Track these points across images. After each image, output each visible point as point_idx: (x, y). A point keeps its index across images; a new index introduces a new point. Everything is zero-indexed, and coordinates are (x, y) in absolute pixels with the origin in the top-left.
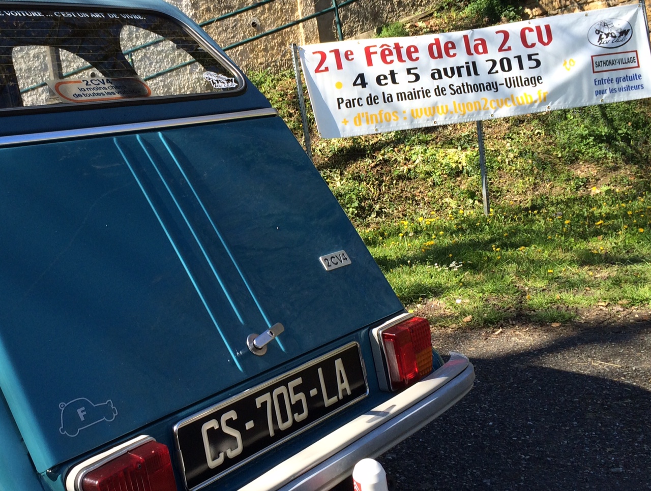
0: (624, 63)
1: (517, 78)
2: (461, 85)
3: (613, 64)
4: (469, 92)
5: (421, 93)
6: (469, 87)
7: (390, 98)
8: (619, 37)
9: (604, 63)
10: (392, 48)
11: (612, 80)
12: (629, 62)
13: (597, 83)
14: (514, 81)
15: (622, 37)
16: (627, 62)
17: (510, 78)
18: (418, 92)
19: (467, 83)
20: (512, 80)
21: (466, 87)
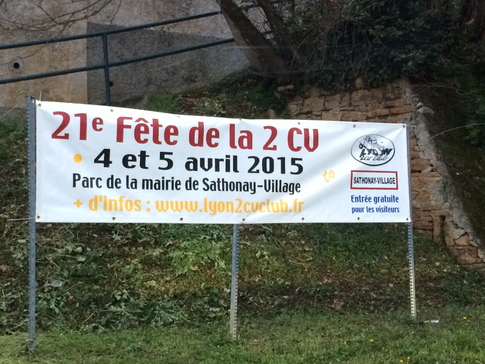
0: (383, 183)
1: (277, 181)
2: (216, 181)
3: (372, 182)
4: (223, 190)
5: (170, 184)
6: (225, 184)
7: (134, 184)
8: (381, 155)
9: (363, 180)
10: (149, 125)
11: (370, 198)
12: (388, 182)
13: (354, 200)
14: (273, 184)
15: (384, 156)
16: (386, 181)
17: (269, 181)
18: (167, 181)
19: (223, 180)
20: (271, 182)
21: (221, 184)
